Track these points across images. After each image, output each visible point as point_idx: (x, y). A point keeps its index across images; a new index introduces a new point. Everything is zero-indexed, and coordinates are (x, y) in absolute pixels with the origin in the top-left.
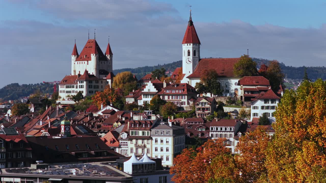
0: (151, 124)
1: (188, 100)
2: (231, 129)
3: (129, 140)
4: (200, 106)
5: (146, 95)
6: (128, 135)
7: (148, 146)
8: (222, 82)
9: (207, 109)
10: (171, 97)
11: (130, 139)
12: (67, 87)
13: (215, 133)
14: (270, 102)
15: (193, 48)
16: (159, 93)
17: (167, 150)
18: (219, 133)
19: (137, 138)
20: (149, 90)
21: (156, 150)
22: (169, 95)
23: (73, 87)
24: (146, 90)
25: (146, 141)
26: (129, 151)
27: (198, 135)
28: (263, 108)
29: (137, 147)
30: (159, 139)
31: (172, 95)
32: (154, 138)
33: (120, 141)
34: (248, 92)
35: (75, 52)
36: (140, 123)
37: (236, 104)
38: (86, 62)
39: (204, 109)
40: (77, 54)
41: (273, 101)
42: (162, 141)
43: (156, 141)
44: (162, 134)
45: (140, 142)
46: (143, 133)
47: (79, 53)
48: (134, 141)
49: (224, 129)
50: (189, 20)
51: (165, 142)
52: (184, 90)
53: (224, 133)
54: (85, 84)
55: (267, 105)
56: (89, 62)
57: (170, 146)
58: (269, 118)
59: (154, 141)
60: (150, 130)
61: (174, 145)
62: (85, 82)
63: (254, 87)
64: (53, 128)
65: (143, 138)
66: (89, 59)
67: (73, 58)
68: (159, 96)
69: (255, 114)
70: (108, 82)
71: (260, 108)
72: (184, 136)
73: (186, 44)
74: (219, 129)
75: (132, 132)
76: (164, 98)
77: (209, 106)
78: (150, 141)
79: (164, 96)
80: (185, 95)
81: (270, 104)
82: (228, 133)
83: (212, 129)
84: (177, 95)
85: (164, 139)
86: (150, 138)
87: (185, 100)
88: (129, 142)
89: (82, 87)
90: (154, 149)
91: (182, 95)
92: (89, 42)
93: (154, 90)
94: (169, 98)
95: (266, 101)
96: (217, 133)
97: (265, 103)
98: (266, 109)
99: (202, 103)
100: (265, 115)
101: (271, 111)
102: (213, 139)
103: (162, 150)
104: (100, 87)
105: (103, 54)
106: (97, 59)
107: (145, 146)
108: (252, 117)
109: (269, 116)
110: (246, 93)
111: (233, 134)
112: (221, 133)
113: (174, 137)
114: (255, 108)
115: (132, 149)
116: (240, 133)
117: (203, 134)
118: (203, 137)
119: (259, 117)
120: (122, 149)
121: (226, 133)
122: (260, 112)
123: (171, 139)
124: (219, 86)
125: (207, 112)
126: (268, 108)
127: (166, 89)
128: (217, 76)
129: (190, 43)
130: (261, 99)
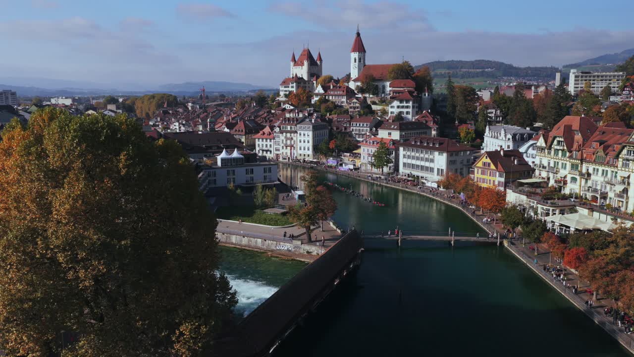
0: (297, 120)
1: (347, 99)
2: (367, 125)
3: (280, 133)
4: (352, 105)
5: (317, 95)
6: (280, 129)
7: (295, 138)
8: (380, 84)
9: (358, 108)
10: (334, 97)
11: (282, 132)
12: (285, 87)
13: (355, 128)
14: (405, 102)
15: (359, 56)
16: (326, 94)
17: (308, 142)
18: (358, 128)
19: (287, 132)
20: (319, 91)
21: (300, 142)
22: (332, 96)
23: (289, 87)
24: (316, 92)
25: (292, 134)
26: (281, 142)
27: (342, 130)
28: (398, 107)
29: (287, 139)
30: (302, 133)
31: (335, 96)
32: (299, 132)
33: (274, 134)
34: (396, 93)
35: (294, 59)
36: (289, 119)
37: (386, 103)
38: (301, 67)
39: (354, 108)
40: (295, 61)
41: (407, 101)
42: (304, 135)
43: (300, 135)
44: (304, 129)
45: (288, 135)
46: (291, 128)
47: (296, 60)
48: (284, 134)
49: (361, 125)
50: (356, 32)
51: (306, 135)
52: (343, 91)
53: (361, 128)
54: (294, 85)
55: (402, 105)
56: (303, 67)
57: (311, 139)
58: (403, 115)
59: (299, 135)
60: (296, 126)
61: (313, 138)
62: (295, 84)
63: (402, 89)
64: (233, 122)
65: (291, 132)
66: (302, 64)
67: (292, 64)
68: (325, 96)
69: (392, 113)
70: (314, 83)
71: (396, 107)
72: (327, 130)
73: (353, 53)
74: (358, 125)
75: (283, 127)
76: (329, 98)
77: (358, 105)
78: (296, 134)
79: (329, 96)
80: (344, 95)
81: (405, 104)
82: (365, 129)
83: (353, 124)
84: (339, 95)
85: (306, 133)
86: (296, 132)
87: (344, 99)
88: (281, 135)
89: (292, 87)
90: (299, 141)
91: (342, 96)
92: (304, 51)
93: (322, 91)
94: (332, 98)
95: (401, 102)
96: (356, 128)
97: (401, 103)
98: (405, 108)
99: (353, 103)
100: (401, 113)
101: (405, 110)
102: (353, 133)
103: (304, 142)
104: (307, 87)
105: (314, 60)
106: (308, 64)
107: (292, 139)
108: (389, 115)
109: (404, 114)
110: (395, 94)
111: (369, 129)
112: (360, 128)
113: (313, 131)
114: (392, 107)
115: (283, 141)
116: (374, 129)
117: (346, 128)
118: (346, 131)
119: (395, 115)
120: (276, 140)
121: (363, 128)
122: (396, 111)
123: (311, 133)
124: (377, 87)
125: (357, 110)
126: (403, 107)
127: (332, 90)
128: (374, 80)
129: (356, 52)
130: (397, 100)
